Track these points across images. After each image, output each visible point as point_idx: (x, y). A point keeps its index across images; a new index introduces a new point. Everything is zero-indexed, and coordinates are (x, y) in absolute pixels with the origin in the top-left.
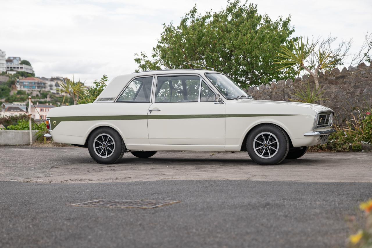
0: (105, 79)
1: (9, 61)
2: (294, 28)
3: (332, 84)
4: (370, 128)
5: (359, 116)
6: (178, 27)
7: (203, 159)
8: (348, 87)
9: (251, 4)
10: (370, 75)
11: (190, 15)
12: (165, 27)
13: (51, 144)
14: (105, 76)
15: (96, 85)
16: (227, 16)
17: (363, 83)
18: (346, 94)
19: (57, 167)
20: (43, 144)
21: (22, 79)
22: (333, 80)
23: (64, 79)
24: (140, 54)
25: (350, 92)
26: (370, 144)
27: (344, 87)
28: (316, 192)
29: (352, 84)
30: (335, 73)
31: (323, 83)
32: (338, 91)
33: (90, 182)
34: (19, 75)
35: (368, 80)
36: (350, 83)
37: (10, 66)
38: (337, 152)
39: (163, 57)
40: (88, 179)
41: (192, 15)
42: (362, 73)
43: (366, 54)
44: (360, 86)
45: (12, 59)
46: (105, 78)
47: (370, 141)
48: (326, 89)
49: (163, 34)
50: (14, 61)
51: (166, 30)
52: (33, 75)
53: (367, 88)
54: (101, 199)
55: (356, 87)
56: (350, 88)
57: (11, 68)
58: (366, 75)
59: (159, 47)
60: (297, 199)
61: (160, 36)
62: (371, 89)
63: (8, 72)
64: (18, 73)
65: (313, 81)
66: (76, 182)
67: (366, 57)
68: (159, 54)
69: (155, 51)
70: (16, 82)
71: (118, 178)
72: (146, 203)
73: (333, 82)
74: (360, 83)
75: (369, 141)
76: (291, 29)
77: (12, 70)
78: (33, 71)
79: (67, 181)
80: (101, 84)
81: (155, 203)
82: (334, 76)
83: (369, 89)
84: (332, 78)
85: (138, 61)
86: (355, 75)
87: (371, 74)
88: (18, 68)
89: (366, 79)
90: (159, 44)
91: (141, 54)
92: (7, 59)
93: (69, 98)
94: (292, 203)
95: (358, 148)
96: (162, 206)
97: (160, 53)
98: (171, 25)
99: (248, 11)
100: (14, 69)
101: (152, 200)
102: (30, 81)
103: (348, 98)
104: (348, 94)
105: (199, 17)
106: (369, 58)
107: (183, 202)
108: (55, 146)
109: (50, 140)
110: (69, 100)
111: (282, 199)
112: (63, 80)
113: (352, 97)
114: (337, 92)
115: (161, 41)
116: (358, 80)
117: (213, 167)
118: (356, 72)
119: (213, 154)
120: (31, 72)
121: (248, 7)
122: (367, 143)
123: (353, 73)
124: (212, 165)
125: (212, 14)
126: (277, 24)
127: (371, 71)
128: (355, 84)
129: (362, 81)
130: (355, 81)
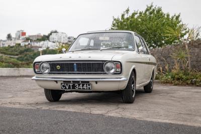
1: (69, 38)
9: (159, 7)
31: (191, 47)
37: (69, 40)
41: (127, 12)
50: (71, 38)
63: (68, 43)
76: (180, 20)
114: (198, 52)
121: (157, 9)
125: (139, 12)
126: (173, 17)
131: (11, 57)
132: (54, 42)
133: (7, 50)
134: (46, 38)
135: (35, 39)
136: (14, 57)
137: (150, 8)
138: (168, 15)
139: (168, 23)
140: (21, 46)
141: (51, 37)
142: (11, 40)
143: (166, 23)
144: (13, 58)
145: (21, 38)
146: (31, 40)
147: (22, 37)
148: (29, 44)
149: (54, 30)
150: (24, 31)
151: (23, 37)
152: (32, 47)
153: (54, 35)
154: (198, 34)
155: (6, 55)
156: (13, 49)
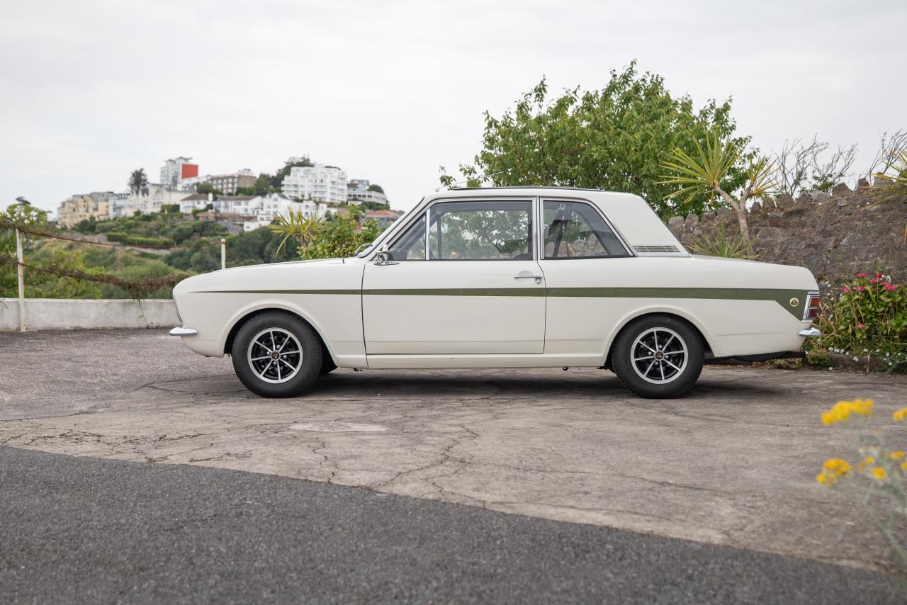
1: (352, 185)
2: (736, 122)
3: (778, 226)
4: (849, 321)
5: (829, 294)
8: (811, 233)
10: (856, 209)
11: (534, 95)
17: (842, 226)
18: (806, 247)
21: (370, 213)
22: (779, 217)
25: (812, 242)
26: (847, 353)
27: (802, 233)
29: (819, 228)
30: (785, 203)
31: (757, 224)
32: (789, 241)
34: (365, 206)
35: (853, 219)
36: (813, 224)
37: (352, 194)
41: (538, 95)
42: (839, 204)
44: (835, 232)
45: (356, 182)
47: (849, 347)
48: (764, 237)
50: (360, 186)
52: (387, 207)
53: (848, 236)
55: (825, 234)
56: (813, 234)
57: (355, 196)
58: (848, 209)
61: (483, 134)
62: (857, 238)
63: (349, 202)
64: (365, 203)
65: (737, 220)
70: (360, 218)
73: (780, 222)
74: (834, 226)
75: (846, 347)
77: (355, 200)
78: (387, 202)
82: (782, 210)
83: (854, 239)
84: (778, 215)
86: (824, 209)
87: (858, 206)
88: (364, 196)
89: (847, 216)
90: (484, 149)
91: (459, 168)
92: (349, 182)
95: (821, 363)
99: (648, 89)
100: (359, 198)
102: (380, 216)
103: (808, 256)
104: (810, 249)
113: (817, 254)
114: (786, 242)
116: (830, 219)
118: (828, 202)
120: (384, 203)
121: (649, 83)
122: (842, 351)
123: (820, 204)
125: (581, 94)
126: (704, 113)
127: (860, 201)
128: (825, 226)
129: (839, 222)
130: (824, 221)
131: (144, 255)
132: (297, 200)
133: (130, 226)
134: (270, 185)
135: (229, 188)
136: (155, 252)
137: (626, 78)
138: (687, 106)
139: (682, 137)
140: (182, 216)
141: (287, 180)
142: (146, 192)
143: (676, 136)
144: (154, 257)
145: (179, 187)
146: (215, 193)
147: (183, 183)
148: (210, 207)
149: (298, 157)
150: (192, 162)
151: (187, 182)
152: (219, 217)
153: (297, 175)
154: (800, 174)
155: (128, 248)
156: (153, 224)
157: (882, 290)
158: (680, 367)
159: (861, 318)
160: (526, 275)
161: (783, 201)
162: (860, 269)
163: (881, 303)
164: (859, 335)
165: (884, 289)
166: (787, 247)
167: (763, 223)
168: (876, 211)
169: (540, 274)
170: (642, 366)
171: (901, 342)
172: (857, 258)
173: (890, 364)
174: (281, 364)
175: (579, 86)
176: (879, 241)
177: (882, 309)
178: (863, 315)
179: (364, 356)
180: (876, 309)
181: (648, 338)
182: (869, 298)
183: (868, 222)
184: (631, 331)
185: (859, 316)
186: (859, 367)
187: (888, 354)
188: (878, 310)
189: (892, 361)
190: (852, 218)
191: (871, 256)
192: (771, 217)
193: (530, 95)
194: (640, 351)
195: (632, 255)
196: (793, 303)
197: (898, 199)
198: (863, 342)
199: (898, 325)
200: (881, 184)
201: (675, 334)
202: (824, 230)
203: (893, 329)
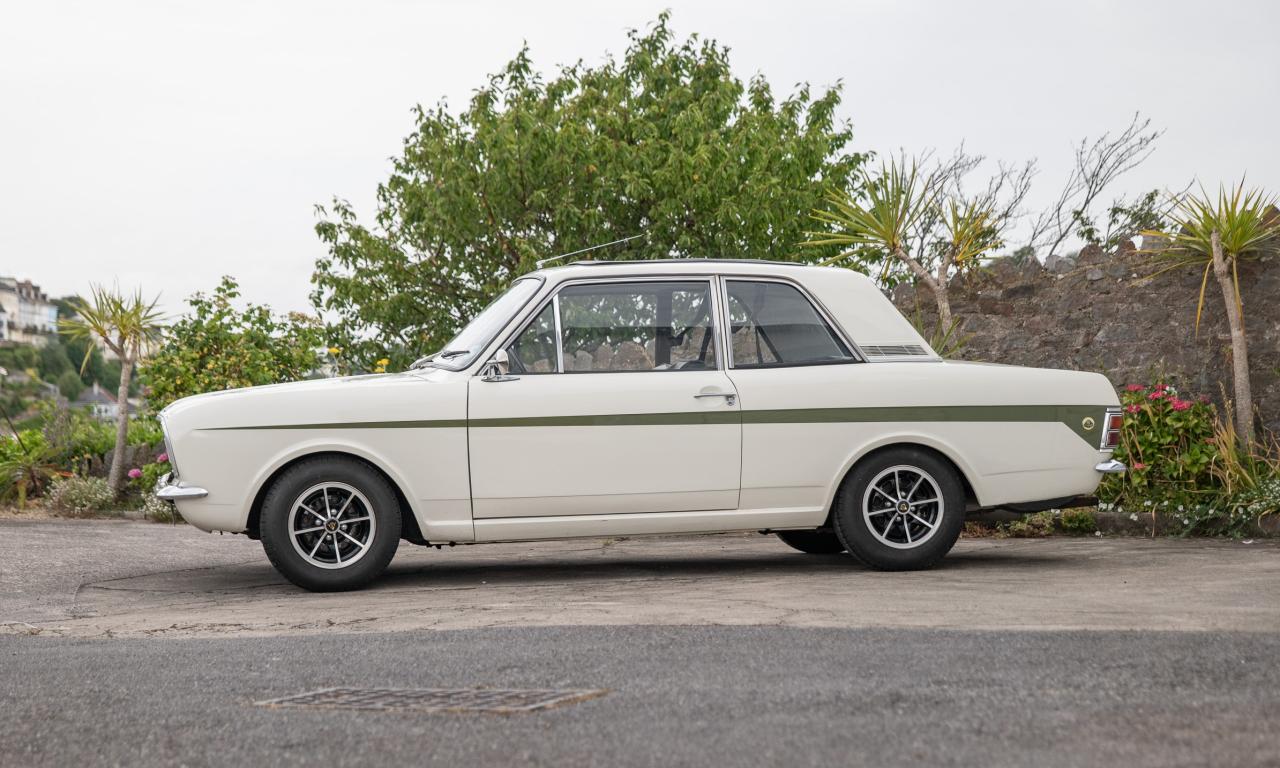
0: (228, 292)
2: (851, 126)
3: (995, 313)
6: (463, 117)
7: (579, 558)
8: (1047, 323)
9: (710, 46)
10: (1116, 284)
11: (507, 78)
12: (420, 119)
13: (44, 510)
14: (230, 281)
15: (199, 309)
16: (628, 83)
17: (1097, 311)
18: (1040, 346)
19: (99, 585)
20: (15, 510)
22: (994, 299)
23: (21, 286)
24: (329, 207)
25: (1050, 338)
26: (1120, 510)
27: (1032, 323)
28: (1025, 659)
29: (1060, 315)
30: (1004, 276)
31: (962, 310)
32: (1013, 337)
33: (245, 634)
35: (1112, 301)
36: (1050, 308)
38: (1012, 537)
39: (411, 218)
40: (236, 625)
41: (514, 78)
42: (1089, 277)
43: (1078, 214)
44: (1086, 321)
46: (229, 288)
47: (1122, 500)
48: (972, 331)
49: (413, 141)
51: (425, 128)
53: (1106, 328)
54: (340, 685)
55: (1072, 324)
56: (1050, 325)
58: (1104, 284)
59: (396, 182)
60: (981, 681)
61: (403, 147)
62: (1119, 330)
65: (929, 304)
66: (199, 636)
67: (1079, 222)
68: (397, 205)
69: (384, 196)
71: (333, 621)
72: (499, 697)
73: (997, 307)
74: (1084, 311)
75: (1117, 500)
76: (840, 129)
79: (163, 631)
80: (215, 309)
81: (527, 698)
82: (1000, 286)
83: (1115, 331)
84: (994, 294)
85: (326, 230)
86: (1066, 285)
87: (1120, 280)
89: (1103, 296)
90: (399, 173)
93: (36, 353)
94: (973, 694)
95: (1083, 525)
96: (559, 704)
97: (402, 204)
98: (440, 111)
99: (698, 67)
101: (509, 687)
104: (1047, 348)
105: (534, 83)
106: (1088, 227)
107: (615, 695)
108: (56, 516)
109: (38, 496)
110: (36, 358)
111: (934, 683)
112: (17, 290)
113: (1058, 356)
114: (1008, 338)
115: (403, 163)
116: (1077, 301)
117: (627, 587)
118: (1072, 273)
119: (607, 545)
121: (699, 54)
122: (1111, 506)
123: (1060, 276)
124: (623, 580)
125: (581, 75)
126: (790, 109)
127: (1122, 271)
128: (1070, 312)
129: (1091, 304)
130: (1068, 303)
137: (653, 45)
138: (762, 96)
157: (1168, 410)
158: (933, 523)
159: (1138, 453)
160: (711, 393)
161: (1001, 272)
162: (1126, 379)
163: (1166, 429)
164: (1136, 481)
165: (1171, 407)
166: (1010, 346)
167: (971, 308)
168: (1146, 287)
169: (732, 391)
170: (879, 523)
171: (1198, 489)
172: (1120, 361)
173: (1186, 522)
174: (341, 539)
175: (581, 60)
176: (1154, 334)
177: (1169, 439)
178: (1140, 449)
179: (470, 522)
180: (1159, 440)
181: (886, 483)
182: (1148, 423)
183: (1134, 305)
184: (861, 472)
185: (1134, 451)
186: (1138, 529)
187: (1181, 508)
188: (1162, 441)
189: (1189, 518)
190: (1112, 299)
191: (1142, 357)
192: (983, 299)
193: (502, 77)
194: (876, 502)
195: (860, 360)
196: (1086, 425)
197: (1179, 269)
198: (1143, 491)
199: (1195, 463)
200: (1154, 245)
201: (924, 475)
202: (1067, 318)
203: (1187, 468)
